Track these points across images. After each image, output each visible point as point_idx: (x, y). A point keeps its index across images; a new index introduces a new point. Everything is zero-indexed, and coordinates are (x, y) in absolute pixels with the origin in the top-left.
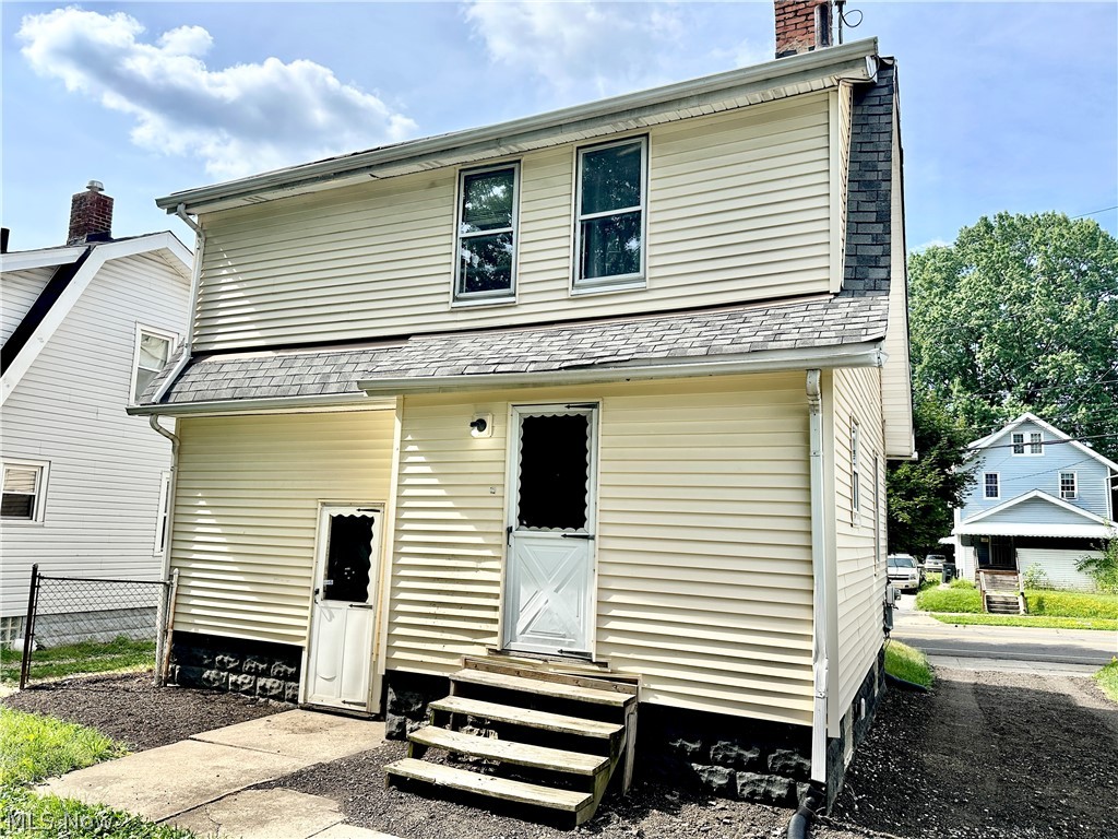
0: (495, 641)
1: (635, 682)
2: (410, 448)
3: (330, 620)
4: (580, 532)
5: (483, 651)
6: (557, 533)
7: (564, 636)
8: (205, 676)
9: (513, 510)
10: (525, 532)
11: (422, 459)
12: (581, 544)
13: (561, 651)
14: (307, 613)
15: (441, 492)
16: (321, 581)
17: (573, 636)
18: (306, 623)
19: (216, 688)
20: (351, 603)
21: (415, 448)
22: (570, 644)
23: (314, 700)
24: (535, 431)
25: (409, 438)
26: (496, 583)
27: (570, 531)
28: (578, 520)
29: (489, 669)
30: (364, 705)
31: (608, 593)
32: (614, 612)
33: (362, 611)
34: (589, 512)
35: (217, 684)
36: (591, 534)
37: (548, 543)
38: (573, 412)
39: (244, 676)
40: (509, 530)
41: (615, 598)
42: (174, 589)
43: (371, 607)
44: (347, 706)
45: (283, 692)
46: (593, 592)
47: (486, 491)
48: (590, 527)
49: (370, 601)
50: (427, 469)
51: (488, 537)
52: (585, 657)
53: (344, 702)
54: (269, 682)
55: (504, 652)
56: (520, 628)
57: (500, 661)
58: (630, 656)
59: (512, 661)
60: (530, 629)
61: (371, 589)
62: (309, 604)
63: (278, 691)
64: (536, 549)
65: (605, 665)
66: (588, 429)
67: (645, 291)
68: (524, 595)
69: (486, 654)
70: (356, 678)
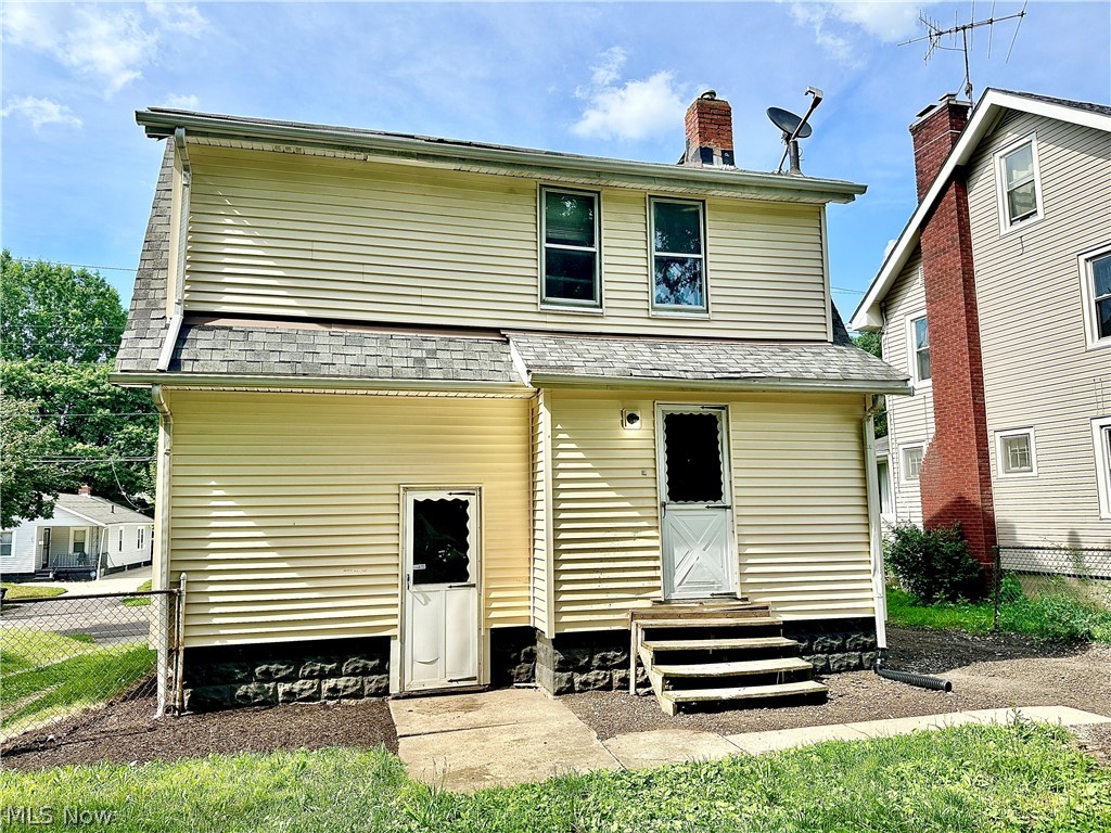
0: (659, 594)
1: (767, 608)
2: (560, 436)
3: (426, 604)
4: (718, 503)
5: (648, 604)
6: (701, 505)
7: (713, 583)
8: (239, 692)
9: (664, 489)
10: (675, 506)
11: (573, 446)
12: (721, 513)
13: (713, 595)
14: (397, 601)
15: (596, 475)
16: (410, 567)
17: (720, 582)
18: (396, 611)
19: (259, 704)
20: (449, 585)
21: (565, 436)
22: (718, 588)
23: (413, 685)
24: (674, 424)
25: (559, 427)
26: (656, 548)
27: (711, 503)
28: (716, 494)
29: (654, 617)
30: (474, 679)
31: (745, 547)
32: (749, 561)
33: (465, 590)
34: (725, 488)
35: (261, 698)
36: (728, 504)
37: (694, 514)
38: (706, 412)
39: (302, 681)
40: (664, 505)
41: (750, 550)
42: (184, 598)
43: (474, 586)
44: (454, 684)
45: (362, 688)
46: (733, 549)
47: (638, 474)
48: (726, 499)
49: (472, 579)
50: (580, 455)
51: (642, 510)
52: (732, 596)
53: (451, 681)
54: (341, 682)
55: (667, 601)
56: (677, 581)
57: (663, 609)
58: (763, 590)
59: (673, 608)
60: (686, 580)
61: (471, 568)
62: (398, 591)
63: (355, 688)
64: (684, 518)
65: (746, 599)
66: (718, 426)
67: (708, 321)
68: (678, 554)
69: (650, 606)
70: (463, 655)
